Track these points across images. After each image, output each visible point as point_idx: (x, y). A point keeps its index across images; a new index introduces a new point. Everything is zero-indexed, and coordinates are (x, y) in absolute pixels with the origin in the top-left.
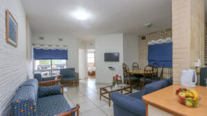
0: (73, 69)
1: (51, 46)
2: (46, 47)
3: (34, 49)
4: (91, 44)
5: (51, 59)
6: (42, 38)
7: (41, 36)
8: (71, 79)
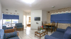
0: (21, 23)
1: (11, 13)
2: (9, 14)
3: (3, 15)
4: (28, 14)
5: (11, 19)
6: (7, 10)
7: (7, 9)
8: (20, 28)
